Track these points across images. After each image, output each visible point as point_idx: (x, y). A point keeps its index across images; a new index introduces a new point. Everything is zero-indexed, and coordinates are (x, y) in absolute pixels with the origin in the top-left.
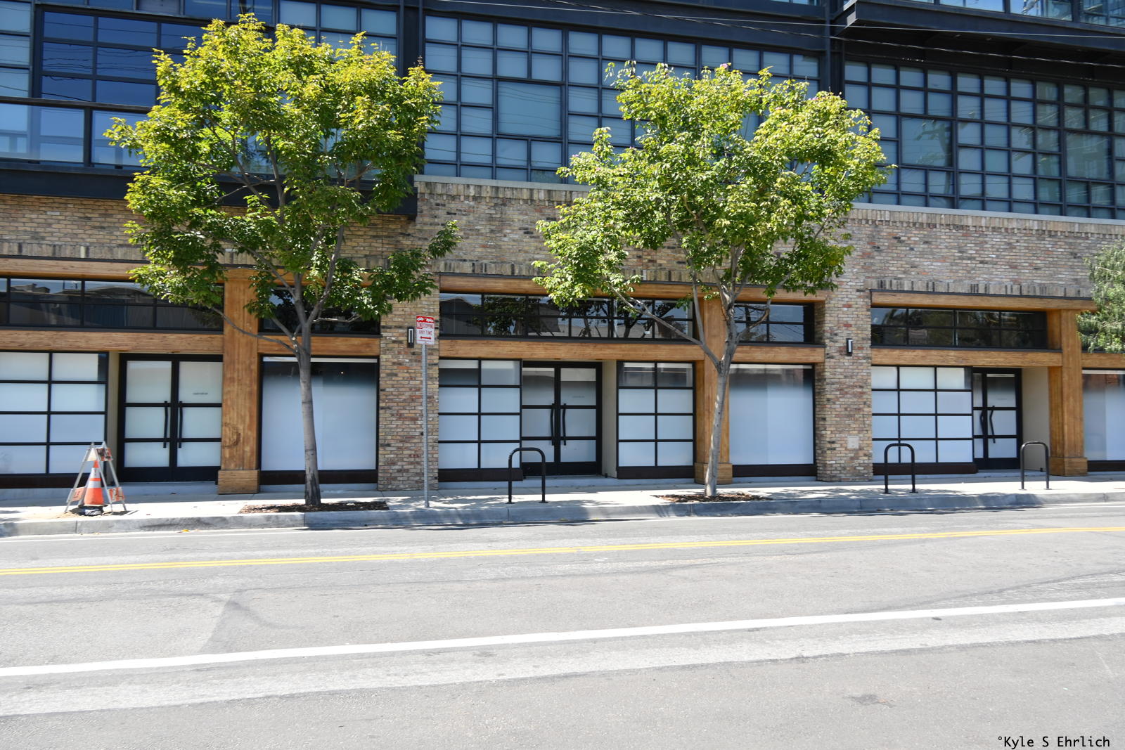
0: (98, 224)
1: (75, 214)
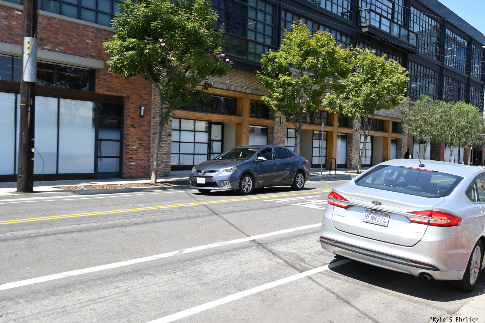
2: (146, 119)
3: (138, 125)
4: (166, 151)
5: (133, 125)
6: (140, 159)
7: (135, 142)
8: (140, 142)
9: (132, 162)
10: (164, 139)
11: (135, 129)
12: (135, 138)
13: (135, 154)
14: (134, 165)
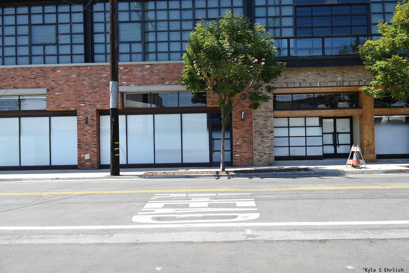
0: (322, 75)
1: (316, 72)
2: (247, 121)
3: (240, 127)
4: (269, 145)
5: (236, 127)
6: (243, 152)
7: (238, 139)
8: (243, 139)
9: (236, 154)
10: (266, 136)
11: (238, 130)
12: (239, 137)
13: (238, 149)
14: (238, 156)
